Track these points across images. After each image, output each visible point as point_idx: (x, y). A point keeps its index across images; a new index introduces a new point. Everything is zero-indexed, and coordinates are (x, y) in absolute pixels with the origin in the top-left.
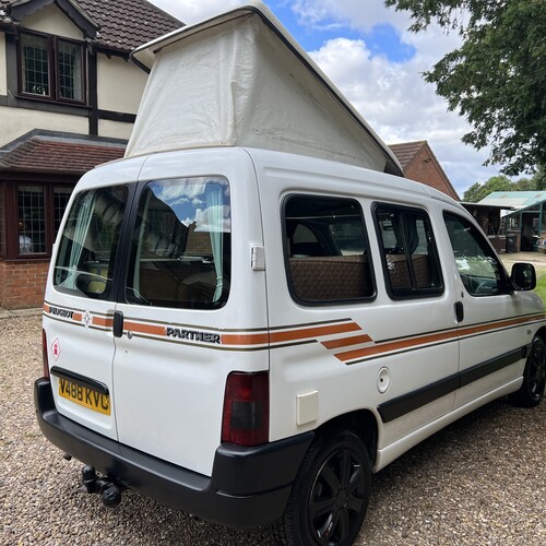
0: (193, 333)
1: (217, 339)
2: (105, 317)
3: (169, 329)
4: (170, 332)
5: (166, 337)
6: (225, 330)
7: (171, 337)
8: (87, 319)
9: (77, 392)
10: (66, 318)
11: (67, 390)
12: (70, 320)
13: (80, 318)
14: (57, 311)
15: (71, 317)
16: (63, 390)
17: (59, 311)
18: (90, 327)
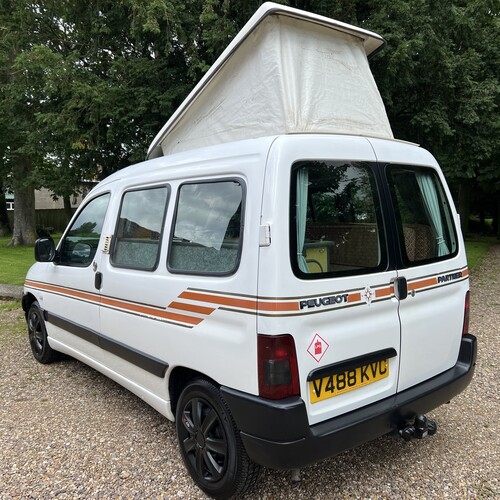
0: (450, 276)
1: (460, 274)
2: (389, 286)
3: (438, 278)
5: (438, 284)
6: (463, 268)
8: (368, 295)
9: (347, 380)
10: (336, 305)
11: (327, 389)
12: (343, 304)
13: (358, 297)
14: (318, 302)
15: (345, 301)
16: (318, 394)
17: (321, 301)
18: (373, 302)
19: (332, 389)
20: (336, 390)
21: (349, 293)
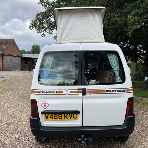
0: (116, 90)
1: (124, 91)
2: (77, 90)
3: (107, 90)
4: (107, 91)
5: (106, 93)
6: (126, 88)
7: (108, 92)
8: (67, 92)
9: (58, 117)
10: (53, 94)
11: (50, 118)
12: (55, 93)
13: (62, 92)
14: (46, 92)
15: (56, 93)
16: (47, 118)
17: (47, 92)
18: (68, 94)
19: (52, 118)
20: (53, 119)
21: (58, 91)
